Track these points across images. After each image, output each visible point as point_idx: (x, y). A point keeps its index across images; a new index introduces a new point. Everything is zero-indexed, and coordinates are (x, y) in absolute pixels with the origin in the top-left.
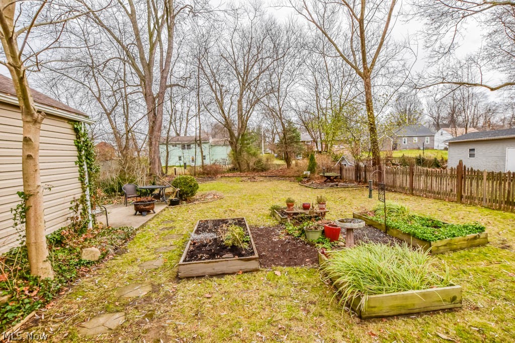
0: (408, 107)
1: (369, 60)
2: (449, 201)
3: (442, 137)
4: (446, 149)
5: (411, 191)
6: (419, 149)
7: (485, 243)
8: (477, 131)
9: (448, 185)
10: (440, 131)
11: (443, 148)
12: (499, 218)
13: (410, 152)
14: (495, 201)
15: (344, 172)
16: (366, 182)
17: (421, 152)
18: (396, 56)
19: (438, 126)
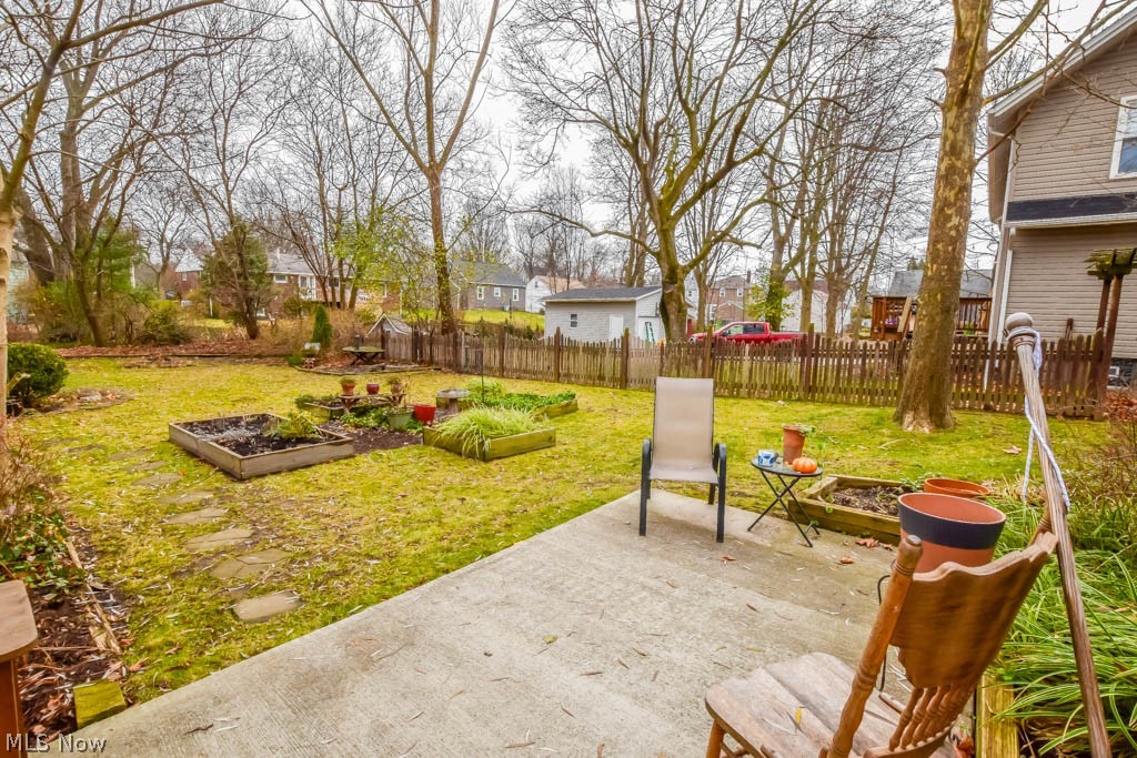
0: (485, 227)
1: (439, 148)
2: (546, 381)
3: (537, 291)
4: (542, 312)
5: (502, 372)
6: (503, 309)
7: (575, 409)
8: (582, 286)
9: (544, 361)
10: (534, 280)
11: (538, 311)
12: (590, 391)
13: (490, 314)
14: (590, 377)
15: (390, 346)
16: (431, 362)
17: (506, 315)
18: (474, 144)
19: (532, 271)
